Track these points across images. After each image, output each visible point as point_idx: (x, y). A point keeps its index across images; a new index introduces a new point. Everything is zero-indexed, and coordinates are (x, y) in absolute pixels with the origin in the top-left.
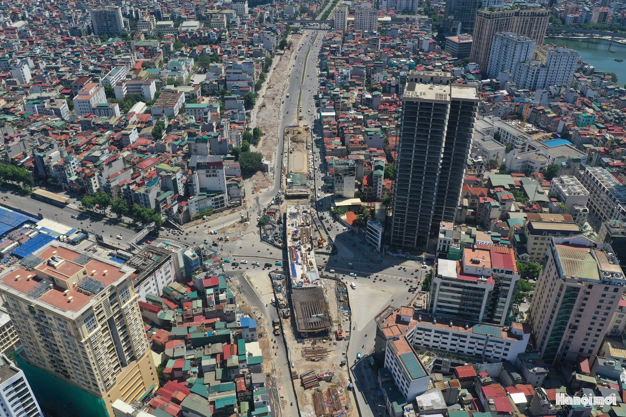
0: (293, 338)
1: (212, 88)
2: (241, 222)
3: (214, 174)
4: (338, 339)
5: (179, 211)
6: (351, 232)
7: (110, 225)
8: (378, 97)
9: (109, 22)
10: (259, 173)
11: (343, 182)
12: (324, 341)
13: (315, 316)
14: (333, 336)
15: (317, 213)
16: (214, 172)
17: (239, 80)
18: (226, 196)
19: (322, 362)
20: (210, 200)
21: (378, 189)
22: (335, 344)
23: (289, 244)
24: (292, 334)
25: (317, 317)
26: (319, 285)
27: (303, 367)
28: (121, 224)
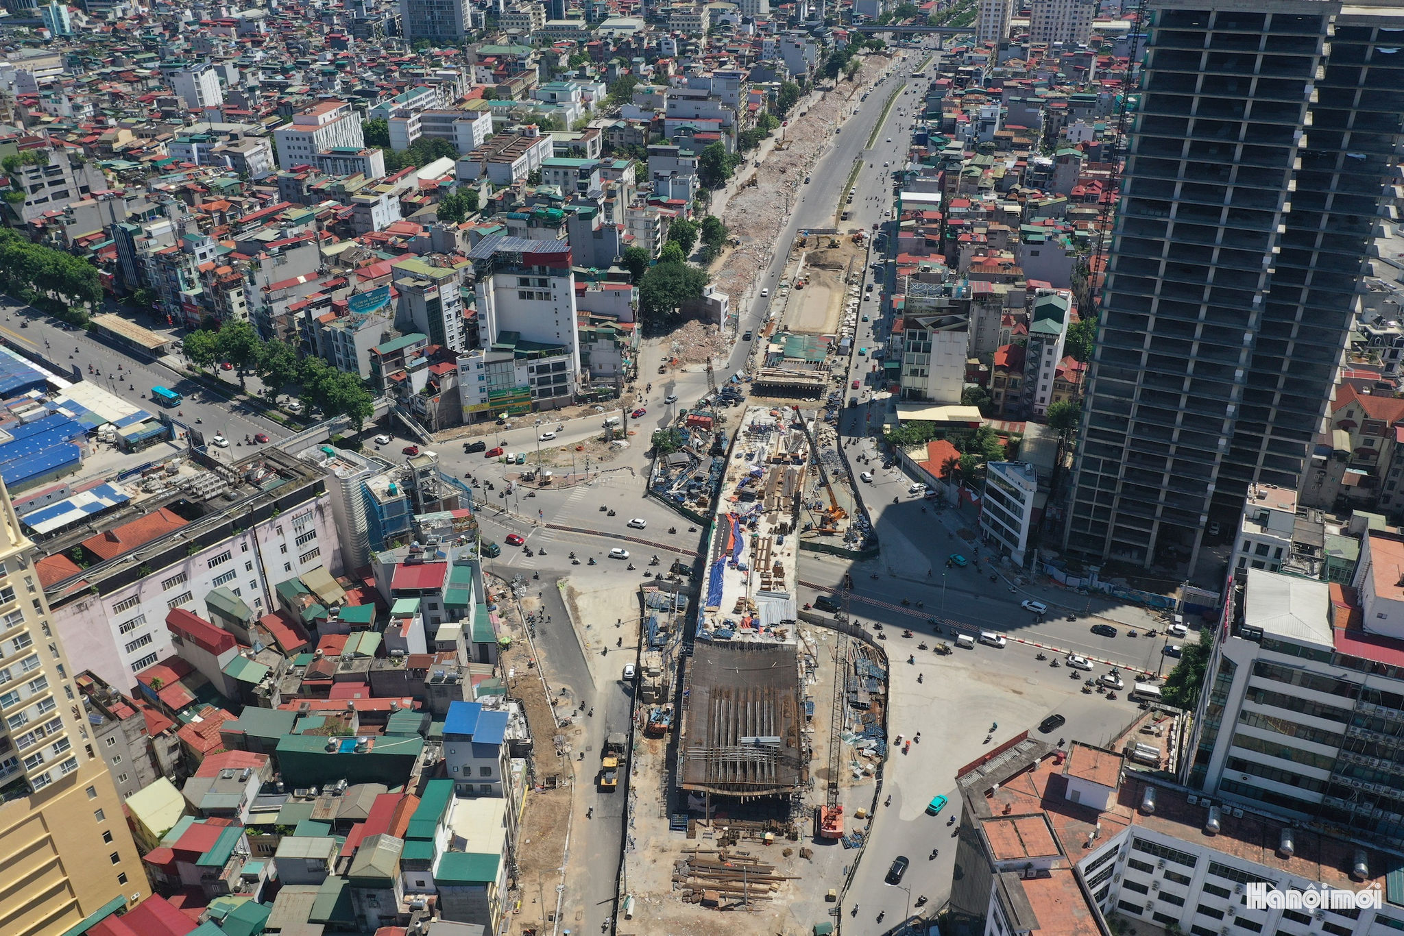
0: (660, 808)
1: (630, 140)
2: (604, 440)
3: (543, 290)
4: (821, 838)
5: (431, 389)
6: (936, 500)
7: (246, 413)
8: (1071, 162)
9: (437, 13)
10: (694, 324)
11: (928, 349)
12: (769, 836)
13: (750, 739)
14: (804, 825)
15: (838, 438)
16: (543, 283)
17: (697, 117)
18: (574, 362)
19: (741, 916)
20: (525, 369)
21: (1041, 381)
22: (804, 854)
23: (723, 507)
24: (659, 794)
25: (757, 745)
26: (790, 640)
27: (666, 921)
28: (275, 412)
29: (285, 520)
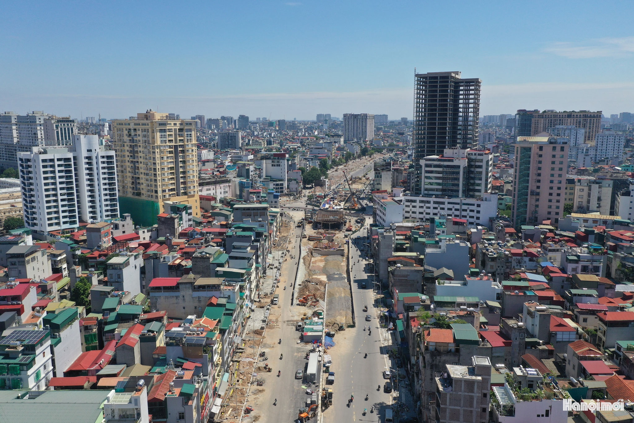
2: (294, 200)
3: (278, 164)
4: (347, 231)
9: (230, 141)
10: (318, 187)
12: (336, 230)
13: (332, 217)
14: (344, 229)
16: (278, 162)
17: (319, 154)
18: (286, 184)
20: (272, 184)
23: (325, 199)
24: (311, 228)
29: (222, 185)
